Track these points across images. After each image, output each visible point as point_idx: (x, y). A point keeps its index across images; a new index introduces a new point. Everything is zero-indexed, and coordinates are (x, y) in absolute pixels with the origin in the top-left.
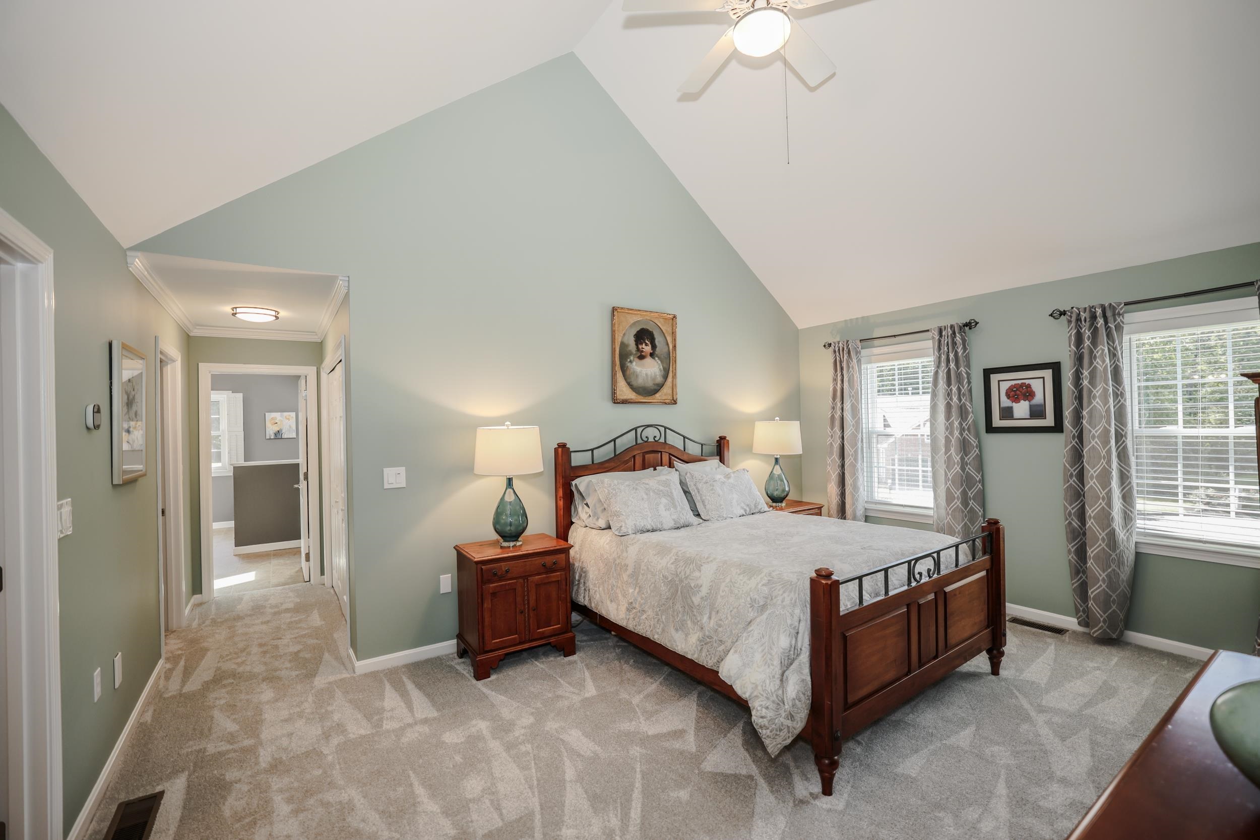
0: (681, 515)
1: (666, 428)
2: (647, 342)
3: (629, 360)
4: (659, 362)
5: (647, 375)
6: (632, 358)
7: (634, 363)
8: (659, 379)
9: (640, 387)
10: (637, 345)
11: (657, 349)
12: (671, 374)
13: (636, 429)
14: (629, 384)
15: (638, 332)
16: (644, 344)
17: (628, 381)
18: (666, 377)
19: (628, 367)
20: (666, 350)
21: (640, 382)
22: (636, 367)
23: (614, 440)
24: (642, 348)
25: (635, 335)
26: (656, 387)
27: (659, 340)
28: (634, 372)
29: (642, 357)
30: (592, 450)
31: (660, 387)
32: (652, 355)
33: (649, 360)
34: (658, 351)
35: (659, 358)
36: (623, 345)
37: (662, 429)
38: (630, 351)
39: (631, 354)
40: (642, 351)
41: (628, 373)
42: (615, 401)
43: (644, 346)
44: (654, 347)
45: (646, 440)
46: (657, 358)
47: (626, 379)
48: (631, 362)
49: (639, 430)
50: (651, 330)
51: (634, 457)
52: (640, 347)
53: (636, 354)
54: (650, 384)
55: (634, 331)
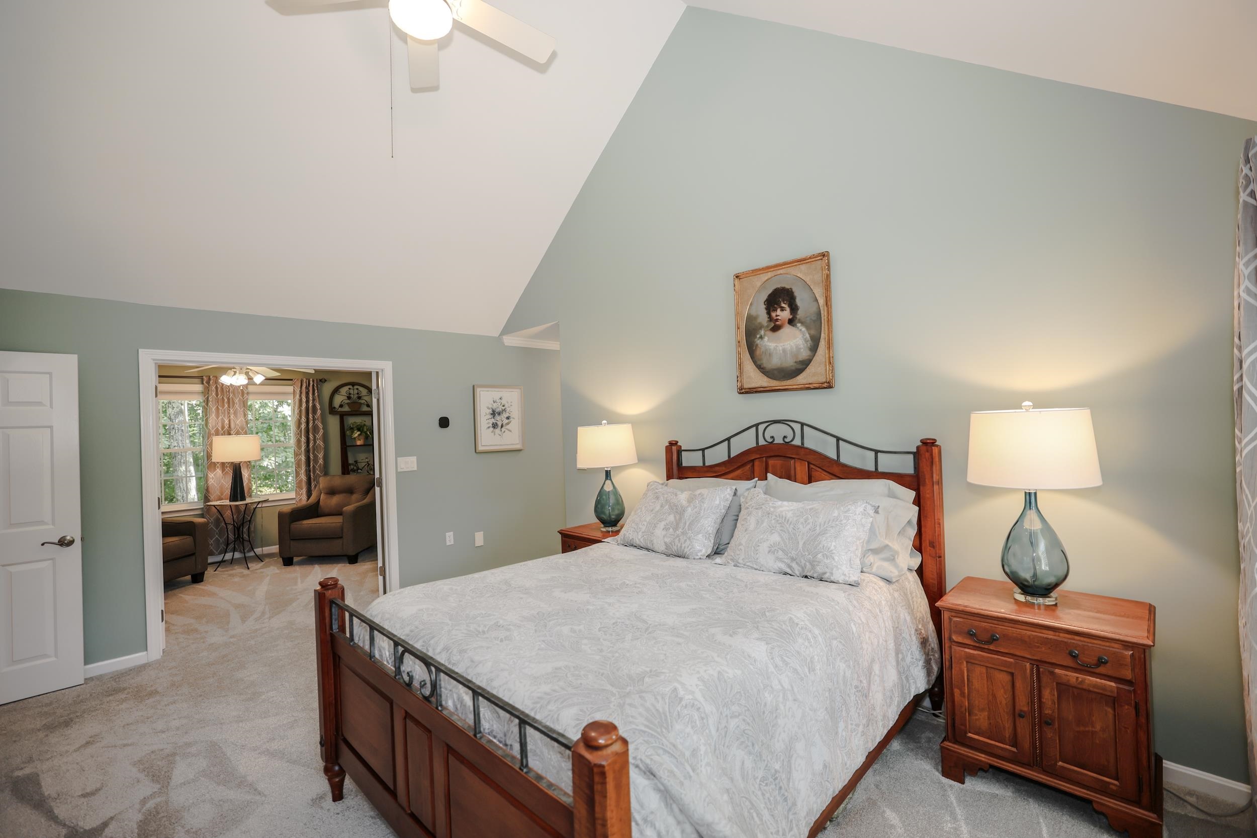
0: (677, 541)
1: (803, 425)
2: (783, 305)
3: (758, 336)
4: (804, 329)
5: (784, 351)
6: (762, 332)
7: (766, 339)
8: (804, 354)
9: (774, 370)
10: (769, 313)
11: (799, 312)
12: (823, 344)
13: (757, 426)
14: (760, 367)
15: (770, 296)
16: (779, 310)
17: (759, 363)
18: (814, 349)
19: (757, 345)
20: (814, 309)
21: (775, 362)
22: (769, 344)
23: (728, 439)
24: (777, 316)
25: (767, 300)
26: (800, 367)
27: (801, 299)
28: (766, 350)
29: (776, 329)
30: (703, 450)
31: (804, 365)
32: (791, 322)
33: (787, 330)
34: (801, 314)
35: (802, 323)
36: (750, 319)
37: (797, 427)
38: (760, 323)
39: (761, 327)
40: (777, 320)
41: (758, 352)
42: (744, 391)
43: (779, 312)
44: (794, 309)
45: (770, 440)
46: (799, 325)
47: (755, 362)
48: (761, 337)
49: (761, 428)
50: (788, 287)
51: (753, 461)
52: (773, 314)
53: (767, 326)
54: (789, 362)
55: (764, 296)
